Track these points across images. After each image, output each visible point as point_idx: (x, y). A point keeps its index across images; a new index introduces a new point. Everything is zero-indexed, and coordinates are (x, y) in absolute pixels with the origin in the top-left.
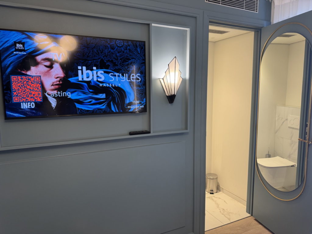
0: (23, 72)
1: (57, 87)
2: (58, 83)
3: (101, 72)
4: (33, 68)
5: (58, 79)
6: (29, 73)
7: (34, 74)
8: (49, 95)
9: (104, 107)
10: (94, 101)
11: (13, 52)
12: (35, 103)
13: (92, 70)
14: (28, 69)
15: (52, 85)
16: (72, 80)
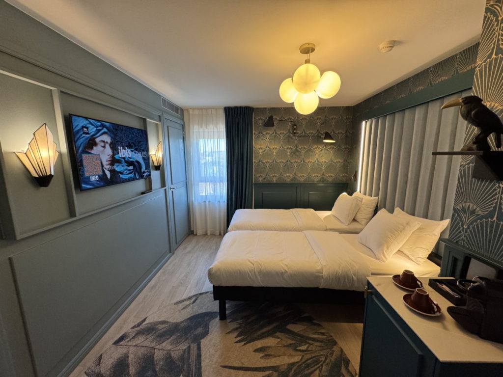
0: (89, 151)
1: (109, 162)
2: (109, 159)
3: (129, 150)
4: (94, 148)
5: (109, 156)
6: (92, 152)
7: (95, 153)
8: (105, 169)
9: (133, 176)
10: (128, 172)
11: (81, 135)
12: (99, 176)
13: (125, 149)
14: (92, 148)
15: (107, 161)
16: (117, 157)
